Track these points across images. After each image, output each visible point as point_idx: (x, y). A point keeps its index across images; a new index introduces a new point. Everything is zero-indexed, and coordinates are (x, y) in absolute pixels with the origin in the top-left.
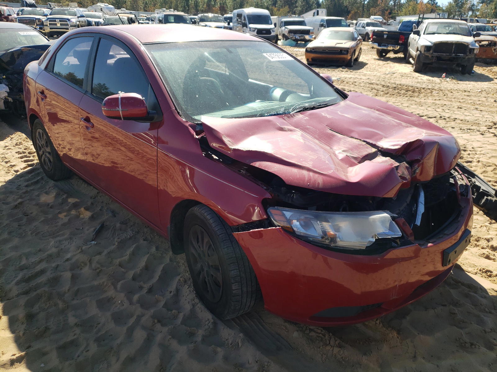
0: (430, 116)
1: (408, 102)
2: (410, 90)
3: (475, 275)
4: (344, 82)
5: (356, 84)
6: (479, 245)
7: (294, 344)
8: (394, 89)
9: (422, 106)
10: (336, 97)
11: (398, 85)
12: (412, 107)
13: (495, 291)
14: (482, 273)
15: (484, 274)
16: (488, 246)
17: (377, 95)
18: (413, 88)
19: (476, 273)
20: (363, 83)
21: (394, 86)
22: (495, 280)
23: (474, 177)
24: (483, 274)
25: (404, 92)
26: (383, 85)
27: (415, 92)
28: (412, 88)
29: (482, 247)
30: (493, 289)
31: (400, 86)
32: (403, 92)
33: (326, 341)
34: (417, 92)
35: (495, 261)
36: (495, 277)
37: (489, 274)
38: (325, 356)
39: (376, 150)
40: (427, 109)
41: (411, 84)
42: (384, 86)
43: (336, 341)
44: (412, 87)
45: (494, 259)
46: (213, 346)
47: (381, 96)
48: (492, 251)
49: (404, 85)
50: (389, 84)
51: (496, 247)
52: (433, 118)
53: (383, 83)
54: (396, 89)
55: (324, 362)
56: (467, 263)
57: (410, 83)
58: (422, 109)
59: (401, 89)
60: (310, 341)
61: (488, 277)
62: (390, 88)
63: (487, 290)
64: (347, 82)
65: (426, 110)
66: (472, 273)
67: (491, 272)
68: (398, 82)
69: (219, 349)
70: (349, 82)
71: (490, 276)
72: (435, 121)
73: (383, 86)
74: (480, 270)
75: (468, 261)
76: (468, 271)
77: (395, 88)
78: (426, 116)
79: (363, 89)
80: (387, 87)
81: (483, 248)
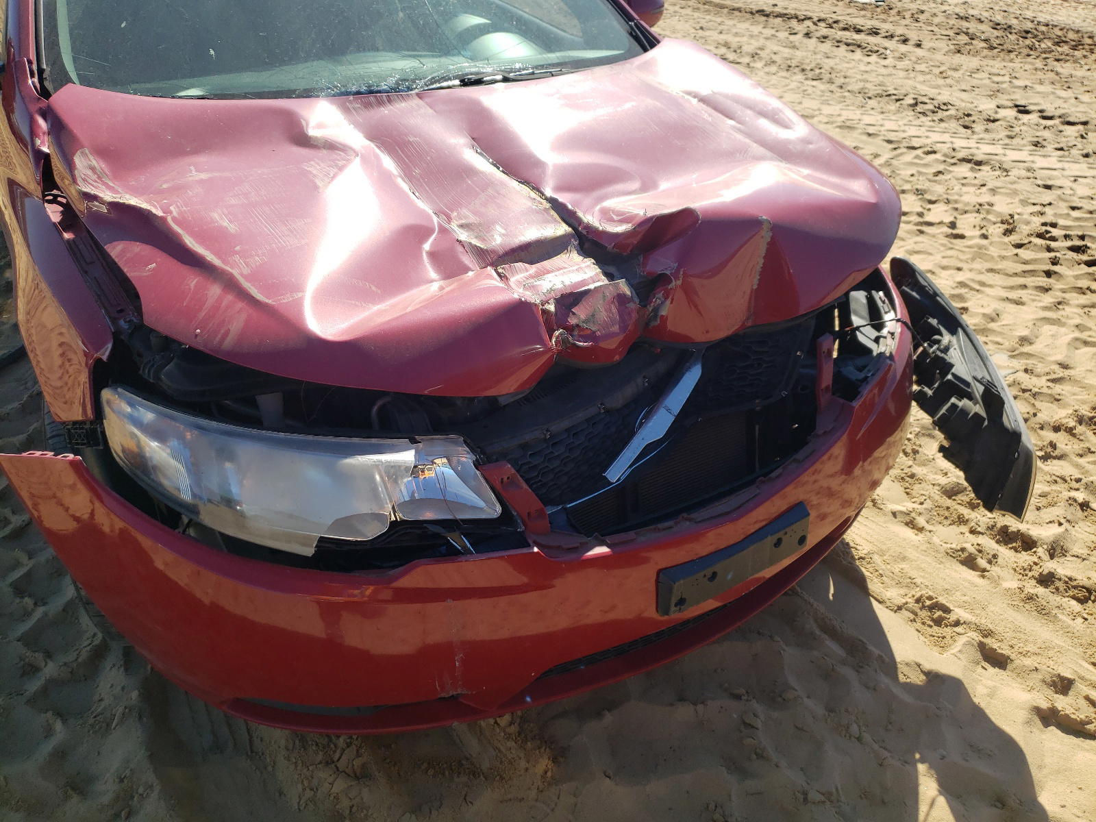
0: (1071, 119)
1: (1034, 74)
2: (1065, 42)
3: (892, 613)
4: (891, 11)
5: (922, 17)
6: (967, 520)
7: (261, 740)
8: (1024, 35)
9: (1069, 88)
10: (622, 52)
11: (1039, 23)
12: (1039, 88)
13: (922, 671)
14: (921, 609)
15: (924, 614)
16: (991, 528)
17: (959, 52)
18: (1080, 35)
19: (900, 608)
20: (944, 14)
21: (1029, 25)
22: (943, 638)
23: (953, 332)
24: (920, 613)
25: (1050, 44)
26: (998, 22)
27: (1080, 47)
28: (1076, 35)
29: (972, 527)
30: (919, 665)
31: (1044, 29)
32: (1047, 44)
33: (335, 752)
34: (1087, 47)
35: (983, 577)
36: (950, 626)
37: (938, 613)
38: (309, 794)
39: (569, 230)
40: (1076, 98)
41: (1078, 24)
42: (998, 27)
43: (358, 755)
44: (1078, 32)
45: (984, 570)
46: (49, 714)
47: (971, 53)
48: (998, 542)
49: (1056, 26)
50: (1014, 22)
51: (1014, 532)
52: (1078, 124)
53: (999, 18)
54: (1029, 35)
55: (302, 808)
56: (896, 571)
57: (1078, 21)
58: (1063, 98)
59: (1042, 37)
60: (297, 742)
61: (931, 623)
62: (1013, 31)
63: (899, 666)
64: (900, 10)
65: (1073, 101)
66: (889, 604)
67: (947, 610)
68: (1043, 18)
69: (58, 726)
70: (905, 11)
71: (938, 622)
72: (1077, 135)
73: (996, 26)
74: (918, 601)
75: (903, 565)
76: (879, 598)
77: (1027, 32)
78: (1060, 117)
79: (932, 31)
80: (1005, 29)
81: (973, 532)
